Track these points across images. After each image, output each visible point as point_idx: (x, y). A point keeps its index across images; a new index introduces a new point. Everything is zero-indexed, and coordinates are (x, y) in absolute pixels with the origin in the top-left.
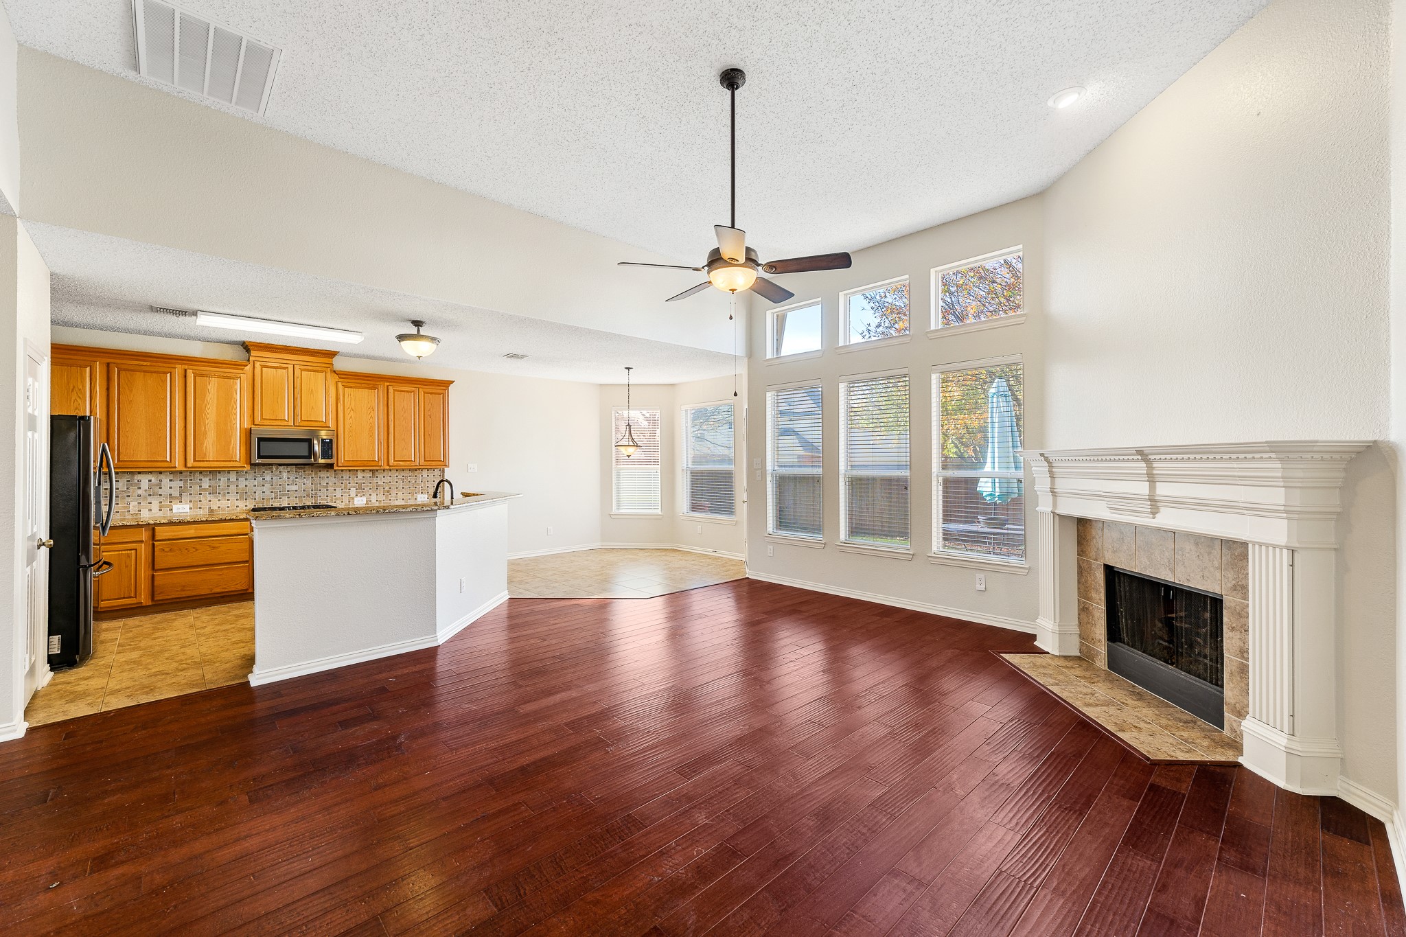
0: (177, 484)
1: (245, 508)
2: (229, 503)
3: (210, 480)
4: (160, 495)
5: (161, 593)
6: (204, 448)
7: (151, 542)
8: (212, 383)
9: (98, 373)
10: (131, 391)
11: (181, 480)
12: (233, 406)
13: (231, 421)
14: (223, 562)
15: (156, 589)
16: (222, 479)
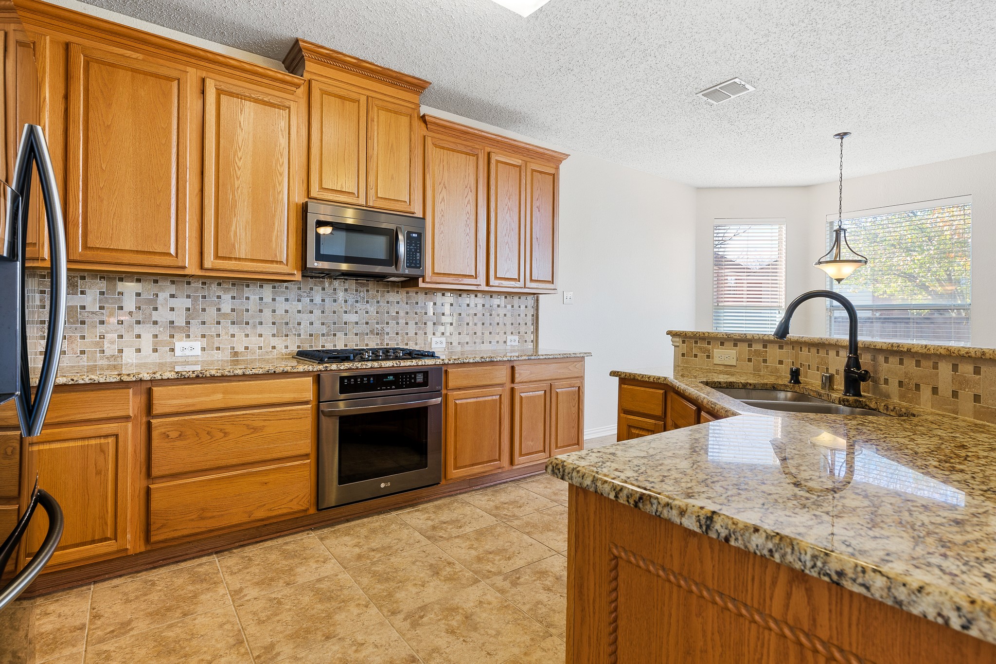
0: (181, 303)
1: (284, 351)
2: (261, 342)
3: (233, 298)
4: (155, 323)
5: (163, 526)
6: (232, 234)
7: (144, 420)
8: (247, 110)
9: (48, 60)
10: (109, 105)
11: (188, 297)
12: (278, 159)
13: (274, 187)
14: (269, 457)
15: (153, 518)
16: (252, 297)
